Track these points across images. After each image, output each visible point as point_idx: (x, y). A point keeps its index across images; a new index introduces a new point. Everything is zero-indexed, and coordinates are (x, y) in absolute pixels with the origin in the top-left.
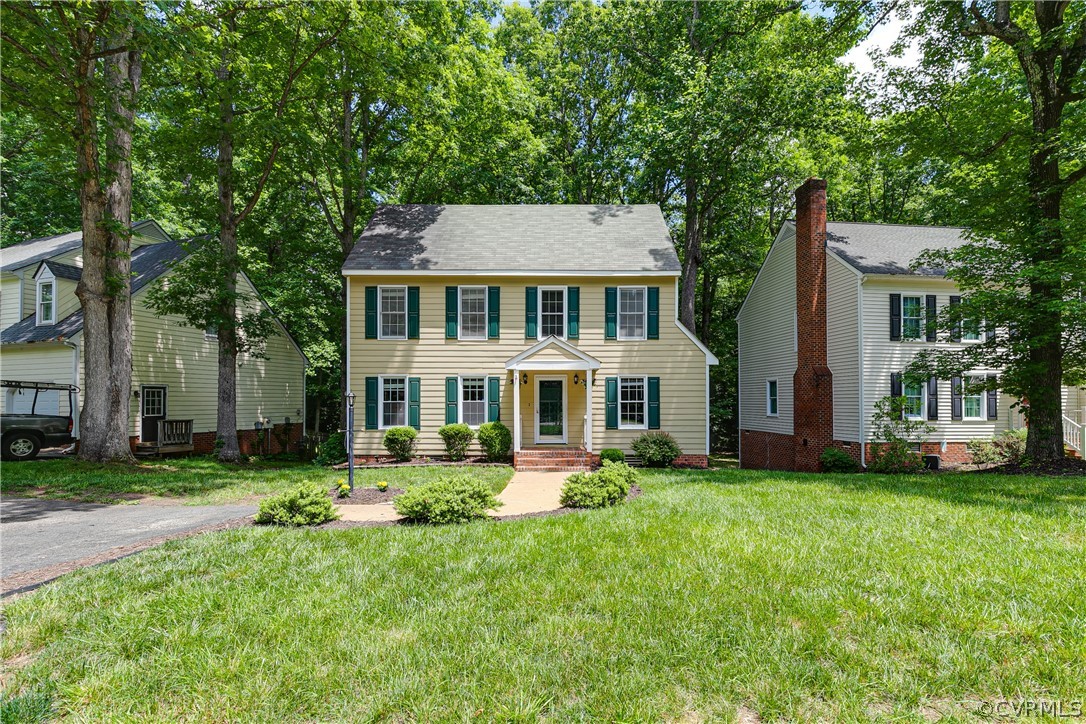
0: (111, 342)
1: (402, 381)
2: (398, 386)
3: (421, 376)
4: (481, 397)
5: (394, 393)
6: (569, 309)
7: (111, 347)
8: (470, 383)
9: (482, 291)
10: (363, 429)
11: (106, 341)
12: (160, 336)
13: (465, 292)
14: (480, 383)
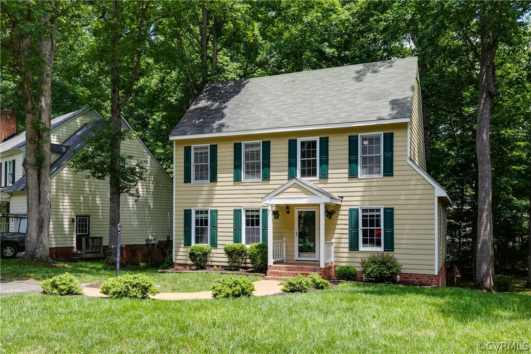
0: (40, 192)
1: (206, 212)
2: (204, 215)
3: (219, 209)
4: (258, 224)
5: (202, 220)
6: (321, 155)
7: (39, 195)
8: (250, 214)
9: (258, 145)
10: (183, 245)
11: (37, 191)
12: (87, 183)
13: (247, 146)
14: (257, 214)
